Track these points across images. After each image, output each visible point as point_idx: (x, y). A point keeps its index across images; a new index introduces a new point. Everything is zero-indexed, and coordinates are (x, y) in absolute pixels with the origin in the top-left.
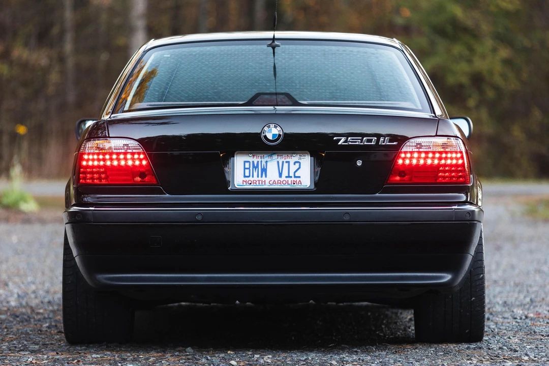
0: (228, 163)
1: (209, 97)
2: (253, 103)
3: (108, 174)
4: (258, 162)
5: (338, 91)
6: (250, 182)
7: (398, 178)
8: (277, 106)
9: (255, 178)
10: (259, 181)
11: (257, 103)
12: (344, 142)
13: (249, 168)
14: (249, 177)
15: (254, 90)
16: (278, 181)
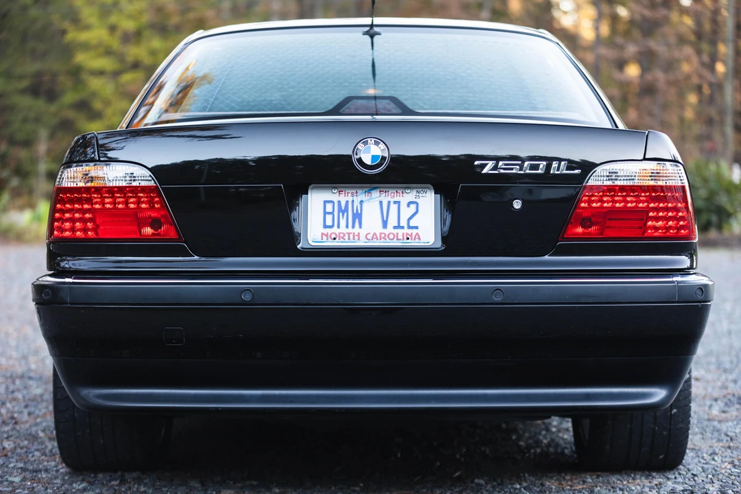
0: (298, 205)
1: (274, 102)
2: (341, 111)
3: (98, 221)
4: (347, 202)
5: (471, 95)
6: (333, 236)
7: (580, 230)
8: (377, 115)
9: (343, 229)
10: (349, 234)
11: (347, 111)
12: (491, 170)
13: (332, 213)
14: (332, 227)
15: (343, 92)
16: (381, 234)
